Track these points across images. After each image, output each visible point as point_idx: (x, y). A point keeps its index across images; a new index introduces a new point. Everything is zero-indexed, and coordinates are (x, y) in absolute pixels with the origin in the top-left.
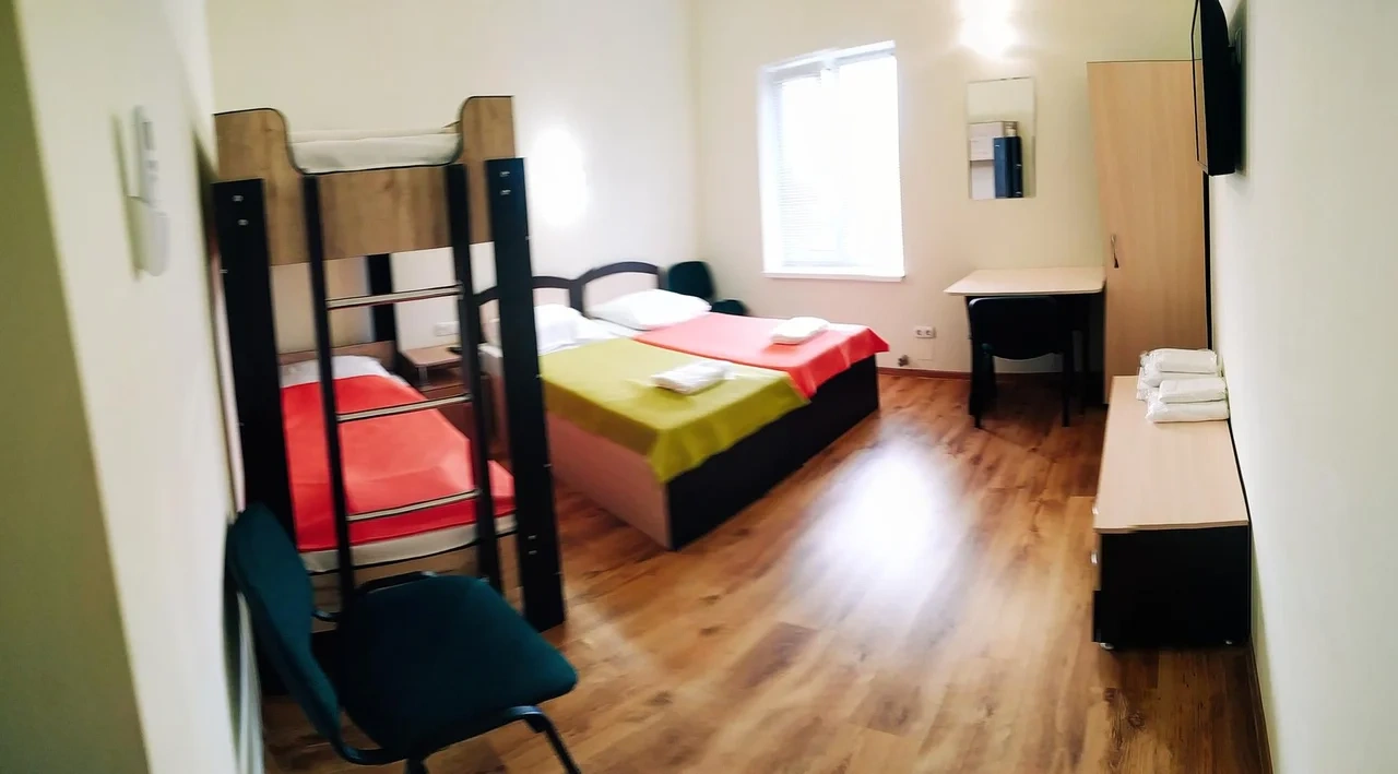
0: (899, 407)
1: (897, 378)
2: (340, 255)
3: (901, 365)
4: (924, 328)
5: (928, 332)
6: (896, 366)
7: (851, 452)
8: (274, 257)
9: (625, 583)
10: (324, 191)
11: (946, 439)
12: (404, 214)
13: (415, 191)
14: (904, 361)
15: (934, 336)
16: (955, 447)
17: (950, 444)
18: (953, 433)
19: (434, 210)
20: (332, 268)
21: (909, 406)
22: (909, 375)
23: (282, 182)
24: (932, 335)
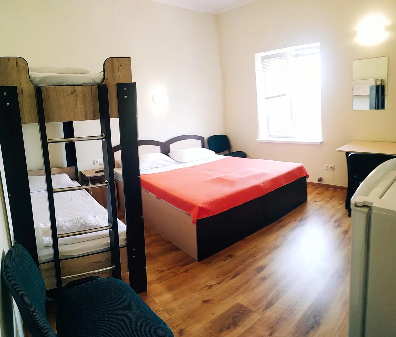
0: (315, 201)
1: (317, 188)
2: (51, 121)
3: (319, 181)
4: (330, 166)
5: (331, 167)
6: (316, 181)
7: (289, 223)
8: (22, 120)
9: (174, 276)
10: (44, 94)
11: (334, 219)
12: (79, 104)
13: (84, 96)
14: (320, 180)
15: (334, 169)
16: (337, 224)
17: (335, 222)
18: (338, 216)
19: (93, 104)
20: (48, 126)
21: (319, 201)
22: (321, 186)
23: (26, 89)
24: (333, 169)
